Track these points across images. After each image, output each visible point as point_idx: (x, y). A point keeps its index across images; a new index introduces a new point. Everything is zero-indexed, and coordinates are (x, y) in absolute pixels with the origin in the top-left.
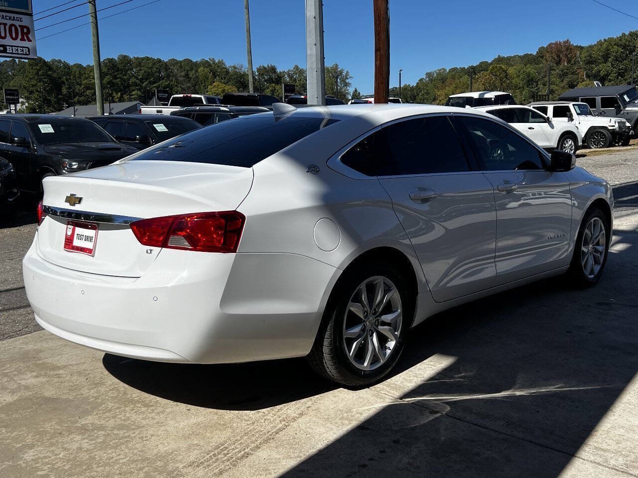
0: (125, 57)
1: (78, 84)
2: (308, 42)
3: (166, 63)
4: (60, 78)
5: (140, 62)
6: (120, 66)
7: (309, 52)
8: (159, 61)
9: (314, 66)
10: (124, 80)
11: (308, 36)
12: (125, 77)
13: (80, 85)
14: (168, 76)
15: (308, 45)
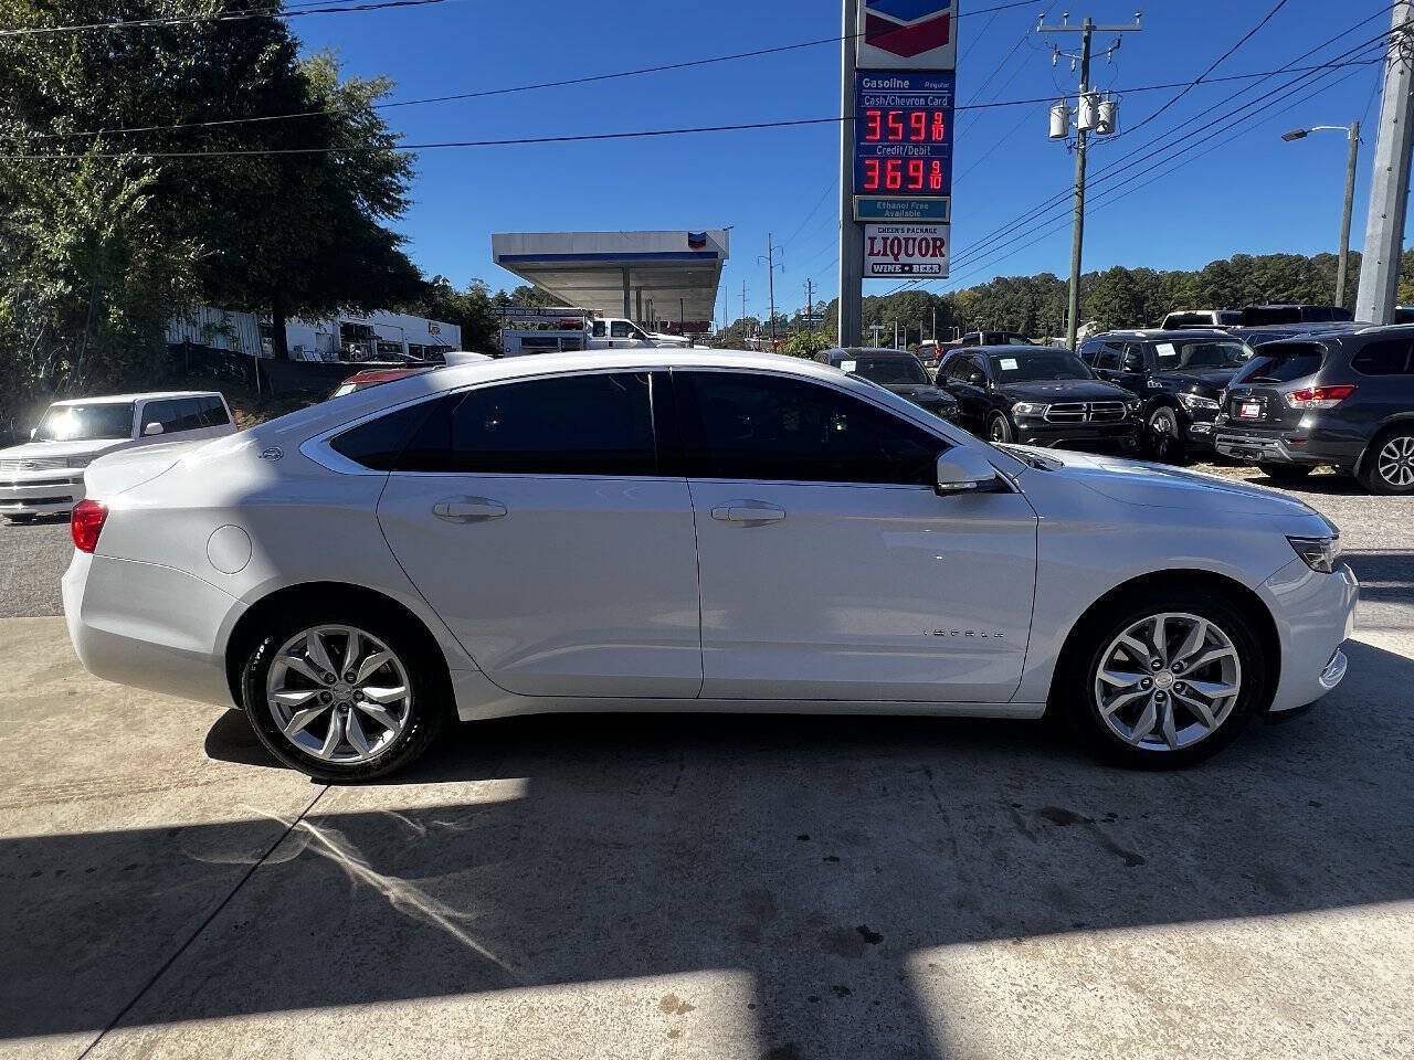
0: (1242, 256)
1: (1167, 298)
2: (1370, 213)
3: (1310, 263)
4: (1142, 292)
5: (1265, 262)
6: (1233, 271)
7: (1369, 231)
8: (1299, 258)
9: (1377, 254)
10: (1236, 290)
11: (1371, 204)
12: (1238, 286)
13: (1170, 299)
14: (1310, 280)
15: (1370, 219)
